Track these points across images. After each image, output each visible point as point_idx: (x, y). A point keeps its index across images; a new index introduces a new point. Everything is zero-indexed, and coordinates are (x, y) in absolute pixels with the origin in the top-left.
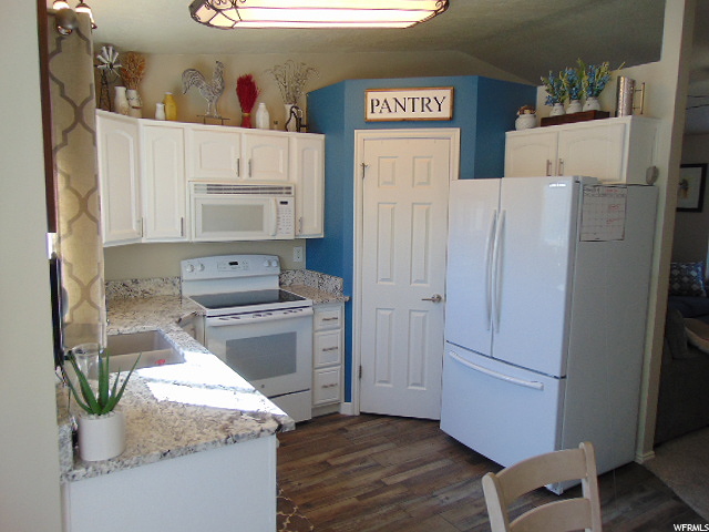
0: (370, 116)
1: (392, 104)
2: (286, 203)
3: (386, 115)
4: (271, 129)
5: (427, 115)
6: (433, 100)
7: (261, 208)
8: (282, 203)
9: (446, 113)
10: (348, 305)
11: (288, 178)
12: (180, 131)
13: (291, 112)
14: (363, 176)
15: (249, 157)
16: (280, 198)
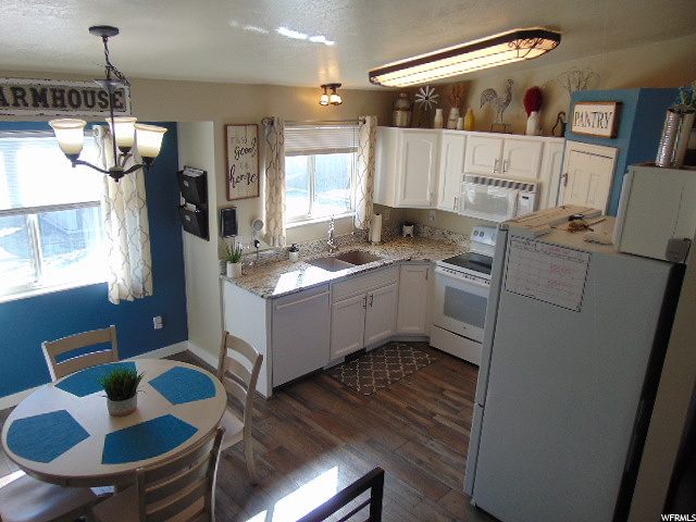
0: (574, 128)
2: (528, 198)
5: (600, 131)
6: (604, 116)
7: (506, 201)
8: (523, 198)
9: (608, 132)
11: (538, 177)
12: (463, 138)
13: (559, 118)
14: (565, 185)
15: (505, 158)
16: (522, 194)
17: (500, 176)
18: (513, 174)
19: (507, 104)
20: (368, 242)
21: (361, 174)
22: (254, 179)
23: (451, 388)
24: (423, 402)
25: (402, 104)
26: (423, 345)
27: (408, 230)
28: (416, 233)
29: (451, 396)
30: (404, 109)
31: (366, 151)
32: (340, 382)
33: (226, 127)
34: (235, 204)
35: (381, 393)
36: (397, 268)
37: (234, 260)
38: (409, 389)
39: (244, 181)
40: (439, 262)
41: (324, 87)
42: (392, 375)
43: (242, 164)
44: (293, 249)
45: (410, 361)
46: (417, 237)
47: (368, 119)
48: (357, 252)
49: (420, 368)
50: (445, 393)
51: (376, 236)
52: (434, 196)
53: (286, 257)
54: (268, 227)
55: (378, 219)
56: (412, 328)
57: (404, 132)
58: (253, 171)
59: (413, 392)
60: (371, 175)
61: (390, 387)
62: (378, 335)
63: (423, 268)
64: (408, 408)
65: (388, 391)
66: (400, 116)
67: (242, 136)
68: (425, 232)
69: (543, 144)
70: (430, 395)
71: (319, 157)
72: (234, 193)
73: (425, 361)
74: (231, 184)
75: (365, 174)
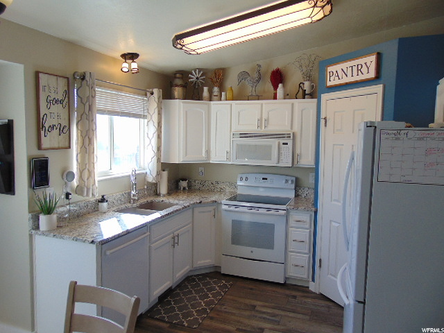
0: (329, 84)
1: (340, 73)
2: (287, 144)
3: (337, 82)
4: (285, 99)
5: (361, 77)
6: (364, 65)
7: (270, 147)
8: (284, 144)
9: (372, 74)
10: (316, 213)
11: (292, 128)
12: (229, 105)
13: (300, 86)
14: (326, 126)
15: (265, 117)
16: (282, 141)
17: (263, 131)
18: (273, 128)
19: (258, 81)
20: (157, 194)
21: (151, 136)
22: (65, 130)
23: (259, 303)
24: (247, 321)
25: (178, 82)
26: (216, 273)
27: (184, 184)
28: (190, 186)
29: (264, 310)
30: (181, 86)
31: (155, 117)
32: (164, 321)
33: (37, 74)
34: (47, 154)
35: (207, 322)
36: (191, 210)
37: (49, 211)
38: (226, 312)
39: (56, 132)
40: (224, 201)
41: (124, 56)
42: (207, 304)
43: (54, 115)
44: (103, 200)
45: (214, 289)
46: (190, 189)
47: (155, 91)
48: (152, 202)
49: (225, 292)
50: (258, 308)
51: (163, 189)
52: (208, 152)
53: (96, 208)
54: (81, 177)
55: (165, 174)
56: (205, 261)
57: (183, 102)
58: (65, 123)
59: (233, 314)
60: (159, 137)
61: (211, 315)
62: (183, 271)
63: (211, 208)
64: (238, 329)
65: (212, 318)
66: (177, 91)
67: (53, 87)
68: (197, 185)
69: (293, 104)
70: (247, 313)
71: (116, 118)
72: (46, 143)
73: (226, 286)
74: (42, 133)
75: (156, 135)
